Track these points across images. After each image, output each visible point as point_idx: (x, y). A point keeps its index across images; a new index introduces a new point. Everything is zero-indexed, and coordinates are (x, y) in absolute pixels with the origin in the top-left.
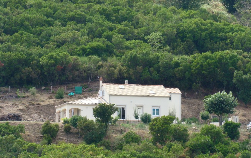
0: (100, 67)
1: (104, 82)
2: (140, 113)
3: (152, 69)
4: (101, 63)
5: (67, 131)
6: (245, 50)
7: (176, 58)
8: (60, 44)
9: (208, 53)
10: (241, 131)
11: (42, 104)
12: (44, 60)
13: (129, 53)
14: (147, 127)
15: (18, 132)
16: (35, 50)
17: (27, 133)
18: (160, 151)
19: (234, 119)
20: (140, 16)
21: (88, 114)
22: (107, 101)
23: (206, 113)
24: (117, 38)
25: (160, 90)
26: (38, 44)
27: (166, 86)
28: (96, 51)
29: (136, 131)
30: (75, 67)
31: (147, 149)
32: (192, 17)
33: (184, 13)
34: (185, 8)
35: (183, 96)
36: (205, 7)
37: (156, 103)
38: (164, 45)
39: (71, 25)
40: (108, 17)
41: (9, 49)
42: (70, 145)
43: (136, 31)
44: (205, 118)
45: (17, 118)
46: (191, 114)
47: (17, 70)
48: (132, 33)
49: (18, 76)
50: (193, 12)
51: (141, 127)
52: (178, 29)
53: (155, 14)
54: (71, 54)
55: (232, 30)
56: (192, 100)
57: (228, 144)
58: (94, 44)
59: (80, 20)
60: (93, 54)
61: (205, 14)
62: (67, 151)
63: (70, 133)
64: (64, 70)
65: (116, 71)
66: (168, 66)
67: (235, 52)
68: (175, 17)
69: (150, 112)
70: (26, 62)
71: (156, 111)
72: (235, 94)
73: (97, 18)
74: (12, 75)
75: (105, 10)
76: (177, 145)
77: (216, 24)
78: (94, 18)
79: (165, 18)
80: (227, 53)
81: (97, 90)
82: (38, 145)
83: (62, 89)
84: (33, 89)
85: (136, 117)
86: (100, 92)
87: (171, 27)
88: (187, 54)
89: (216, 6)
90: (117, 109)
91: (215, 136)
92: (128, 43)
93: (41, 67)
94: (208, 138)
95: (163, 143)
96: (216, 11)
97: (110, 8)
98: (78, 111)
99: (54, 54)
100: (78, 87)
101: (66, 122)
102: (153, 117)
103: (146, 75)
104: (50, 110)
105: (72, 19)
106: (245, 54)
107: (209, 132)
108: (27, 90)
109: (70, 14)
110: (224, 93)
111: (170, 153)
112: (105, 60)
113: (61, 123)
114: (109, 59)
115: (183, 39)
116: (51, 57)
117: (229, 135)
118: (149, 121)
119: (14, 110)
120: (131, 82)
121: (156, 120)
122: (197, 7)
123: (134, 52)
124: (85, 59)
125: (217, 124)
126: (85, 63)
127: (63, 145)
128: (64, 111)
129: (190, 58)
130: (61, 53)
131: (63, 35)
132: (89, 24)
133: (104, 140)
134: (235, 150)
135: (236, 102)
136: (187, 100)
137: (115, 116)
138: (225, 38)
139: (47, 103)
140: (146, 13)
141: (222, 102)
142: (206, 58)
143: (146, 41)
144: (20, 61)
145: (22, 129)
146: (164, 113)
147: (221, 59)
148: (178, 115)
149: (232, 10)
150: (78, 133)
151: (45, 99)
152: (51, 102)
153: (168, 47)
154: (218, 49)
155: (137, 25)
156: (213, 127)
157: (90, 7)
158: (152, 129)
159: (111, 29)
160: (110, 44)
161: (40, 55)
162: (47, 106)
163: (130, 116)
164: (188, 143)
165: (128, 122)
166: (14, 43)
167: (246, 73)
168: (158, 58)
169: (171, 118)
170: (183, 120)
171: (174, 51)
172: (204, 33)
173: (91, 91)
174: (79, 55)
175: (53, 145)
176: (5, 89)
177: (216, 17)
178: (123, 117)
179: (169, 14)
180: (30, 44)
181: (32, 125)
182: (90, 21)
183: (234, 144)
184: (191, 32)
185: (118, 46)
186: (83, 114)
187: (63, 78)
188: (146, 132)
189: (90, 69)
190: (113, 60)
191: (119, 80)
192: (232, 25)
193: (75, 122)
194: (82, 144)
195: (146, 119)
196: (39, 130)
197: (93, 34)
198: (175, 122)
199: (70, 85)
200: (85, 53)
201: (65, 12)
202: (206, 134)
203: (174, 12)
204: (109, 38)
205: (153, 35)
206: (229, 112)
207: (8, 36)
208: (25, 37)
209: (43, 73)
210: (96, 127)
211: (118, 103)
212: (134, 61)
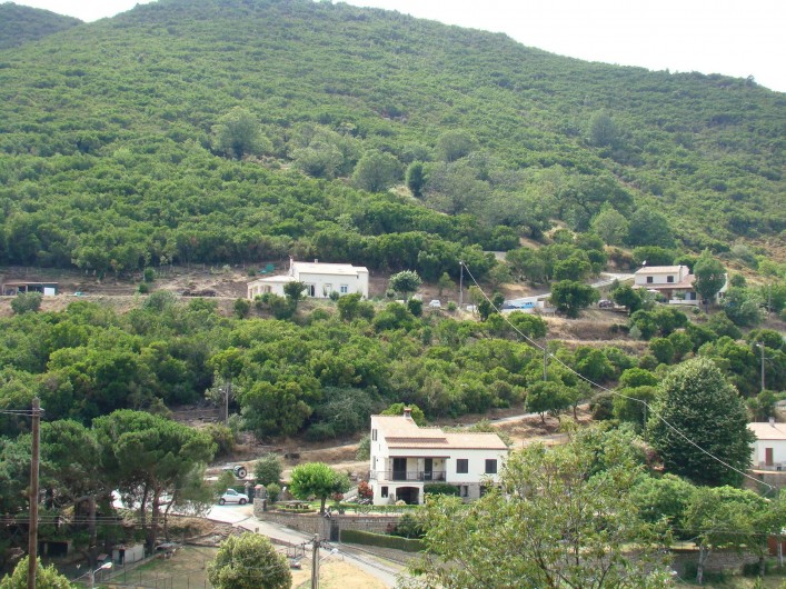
0: (291, 246)
1: (295, 260)
2: (329, 291)
3: (341, 249)
4: (292, 242)
5: (258, 306)
6: (429, 232)
7: (364, 239)
8: (253, 224)
9: (395, 234)
10: (424, 308)
11: (235, 281)
12: (237, 239)
13: (319, 233)
14: (335, 304)
15: (211, 307)
16: (229, 229)
17: (220, 308)
18: (347, 327)
19: (416, 297)
20: (330, 197)
21: (279, 292)
22: (296, 279)
23: (391, 291)
24: (308, 218)
25: (348, 269)
26: (232, 223)
27: (354, 265)
28: (287, 231)
29: (325, 307)
30: (267, 246)
31: (335, 325)
32: (379, 199)
33: (372, 196)
34: (374, 191)
35: (370, 274)
36: (393, 190)
37: (344, 281)
38: (354, 226)
39: (264, 206)
40: (299, 198)
41: (204, 228)
42: (261, 320)
43: (326, 212)
44: (391, 296)
45: (211, 293)
46: (377, 292)
47: (212, 248)
48: (323, 214)
49: (212, 254)
50: (381, 195)
51: (330, 304)
52: (366, 211)
53: (345, 196)
54: (264, 234)
55: (418, 213)
56: (379, 279)
57: (411, 320)
58: (286, 224)
59: (273, 201)
60: (284, 233)
61: (392, 197)
62: (258, 326)
63: (262, 309)
64: (256, 248)
65: (307, 250)
66: (357, 246)
67: (420, 234)
68: (364, 199)
69: (338, 290)
70: (221, 241)
71: (344, 289)
72: (418, 273)
73: (290, 199)
74: (207, 253)
75: (296, 192)
76: (363, 321)
77: (402, 207)
78: (286, 199)
79: (355, 200)
80: (412, 234)
81: (288, 269)
82: (231, 320)
83: (254, 267)
84: (226, 267)
85: (325, 294)
86: (291, 270)
87: (359, 209)
88: (375, 235)
89: (403, 190)
90: (306, 287)
91: (400, 313)
92: (318, 224)
93: (234, 245)
94: (393, 315)
95: (350, 320)
96: (403, 194)
97: (302, 190)
98: (269, 288)
99: (247, 233)
100: (270, 265)
101: (257, 298)
102: (341, 294)
103: (335, 254)
104: (242, 287)
105: (264, 200)
106: (429, 235)
107: (394, 309)
108: (220, 268)
109: (264, 195)
110: (408, 272)
111: (357, 328)
112: (296, 239)
113: (252, 300)
114: (300, 239)
115: (371, 220)
116: (244, 236)
117: (413, 313)
118: (338, 298)
119: (208, 287)
120: (321, 261)
121: (343, 297)
122: (385, 190)
123: (324, 232)
124: (277, 238)
125: (402, 302)
126: (277, 242)
127: (254, 320)
128: (256, 289)
129: (378, 238)
130: (254, 232)
131: (256, 216)
132: (282, 205)
133: (294, 315)
134: (418, 327)
135: (420, 281)
136: (374, 279)
137: (304, 293)
138: (411, 221)
139: (239, 280)
140: (336, 195)
141: (407, 281)
142: (393, 238)
143: (336, 222)
144: (214, 239)
145: (215, 304)
146: (352, 291)
147: (407, 239)
148: (365, 293)
149: (417, 195)
150: (269, 309)
151: (239, 277)
152: (244, 279)
153: (356, 228)
154: (404, 231)
155: (327, 206)
156: (398, 304)
157: (283, 188)
158: (340, 306)
159: (302, 210)
160: (301, 224)
161: (234, 234)
162: (240, 282)
163: (319, 293)
164: (374, 320)
165: (317, 299)
166: (209, 222)
167: (429, 253)
168: (347, 238)
169: (358, 296)
170: (370, 298)
171: (363, 231)
172: (391, 215)
173: (282, 269)
174: (271, 234)
175: (245, 320)
176: (200, 266)
177: (402, 201)
178: (313, 294)
179: (358, 196)
180: (224, 224)
181: (224, 301)
182: (282, 201)
183: (417, 320)
184: (379, 213)
185: (309, 226)
186: (274, 291)
187: (256, 256)
188: (335, 309)
189: (281, 248)
190: (303, 240)
191: (309, 259)
192: (417, 208)
193: (265, 298)
194: (272, 320)
195: (334, 297)
196: (232, 306)
197: (285, 215)
198: (362, 299)
199: (262, 264)
200: (277, 232)
201: (258, 193)
202: (391, 311)
203: (363, 195)
204: (300, 219)
205: (342, 216)
206: (413, 290)
207: (204, 216)
208: (219, 217)
209: (236, 252)
210: (286, 303)
211: (308, 281)
212: (324, 241)
